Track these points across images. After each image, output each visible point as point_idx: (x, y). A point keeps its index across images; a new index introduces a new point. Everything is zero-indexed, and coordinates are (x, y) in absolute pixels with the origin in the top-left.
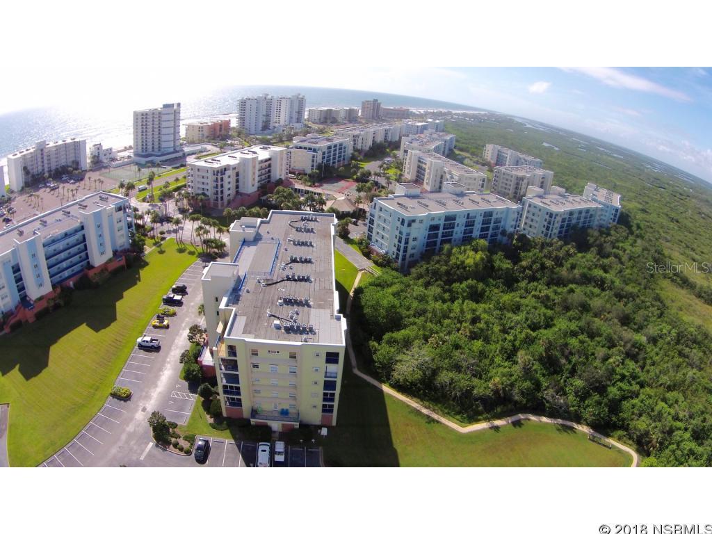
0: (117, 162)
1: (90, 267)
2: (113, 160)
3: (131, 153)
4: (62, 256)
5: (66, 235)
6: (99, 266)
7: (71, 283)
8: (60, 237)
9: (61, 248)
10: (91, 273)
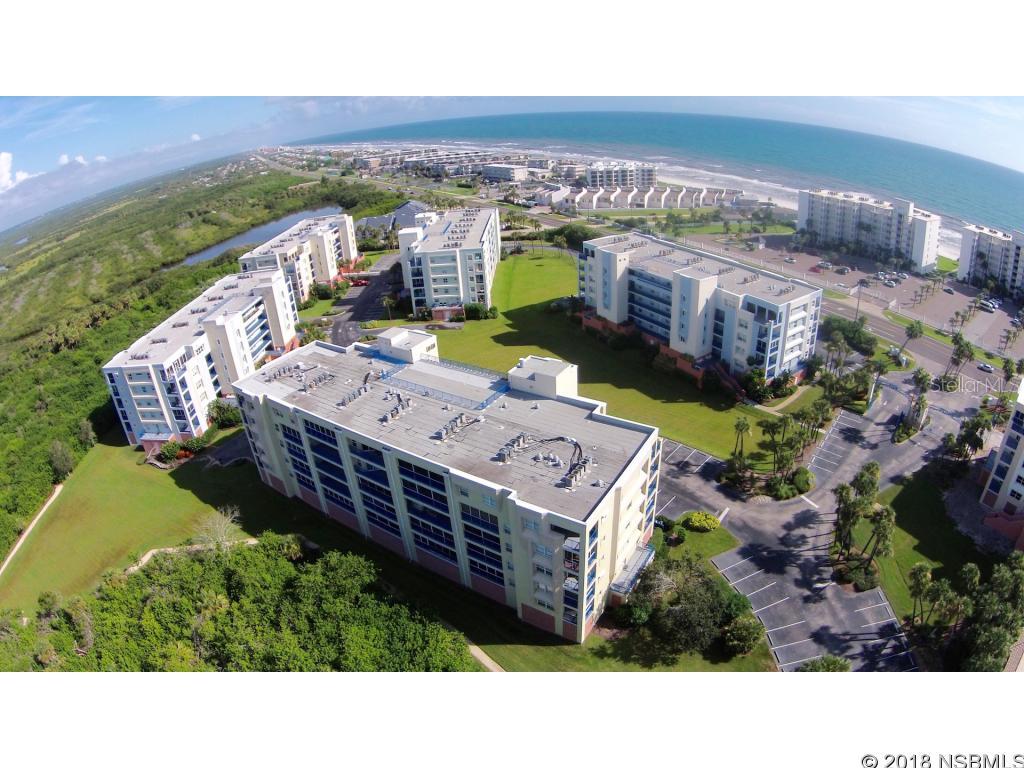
6: (671, 351)
10: (663, 348)
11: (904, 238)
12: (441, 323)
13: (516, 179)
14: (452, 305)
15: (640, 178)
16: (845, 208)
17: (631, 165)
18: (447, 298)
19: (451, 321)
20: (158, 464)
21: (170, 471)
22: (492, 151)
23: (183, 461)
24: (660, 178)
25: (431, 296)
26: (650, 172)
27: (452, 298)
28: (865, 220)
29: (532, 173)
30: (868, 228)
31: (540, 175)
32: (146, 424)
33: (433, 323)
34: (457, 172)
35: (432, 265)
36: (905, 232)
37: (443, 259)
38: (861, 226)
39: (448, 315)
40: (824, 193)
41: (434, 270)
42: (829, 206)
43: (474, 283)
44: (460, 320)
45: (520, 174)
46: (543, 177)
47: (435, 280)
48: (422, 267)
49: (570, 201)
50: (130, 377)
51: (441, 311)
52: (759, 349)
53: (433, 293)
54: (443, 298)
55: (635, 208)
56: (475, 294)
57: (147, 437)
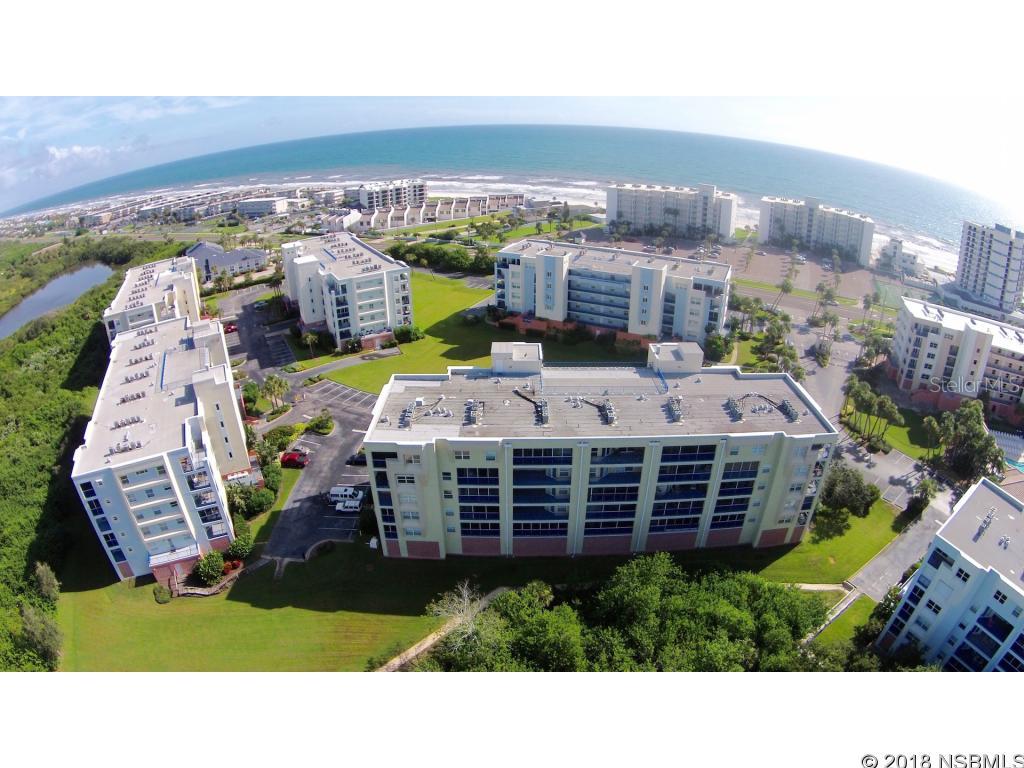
0: (912, 279)
1: (625, 329)
2: (911, 273)
3: (942, 280)
4: (603, 298)
5: (613, 278)
6: (631, 335)
7: (598, 332)
8: (604, 276)
9: (603, 288)
10: (620, 335)
11: (709, 216)
12: (372, 352)
13: (278, 211)
14: (381, 331)
15: (412, 194)
16: (652, 198)
17: (404, 184)
18: (373, 326)
19: (383, 347)
20: (199, 591)
21: (224, 594)
22: (193, 193)
23: (235, 573)
24: (430, 194)
25: (356, 326)
26: (421, 188)
27: (377, 324)
28: (670, 206)
29: (291, 204)
30: (675, 212)
31: (299, 205)
32: (153, 542)
33: (364, 353)
34: (207, 213)
35: (358, 291)
36: (710, 212)
37: (369, 283)
38: (668, 211)
39: (378, 342)
40: (628, 186)
41: (361, 296)
42: (636, 198)
43: (401, 306)
44: (393, 345)
45: (281, 206)
46: (303, 206)
47: (360, 307)
48: (348, 296)
49: (365, 224)
50: (125, 480)
51: (371, 340)
52: (711, 319)
53: (361, 322)
54: (370, 326)
55: (427, 223)
56: (401, 317)
57: (155, 561)
